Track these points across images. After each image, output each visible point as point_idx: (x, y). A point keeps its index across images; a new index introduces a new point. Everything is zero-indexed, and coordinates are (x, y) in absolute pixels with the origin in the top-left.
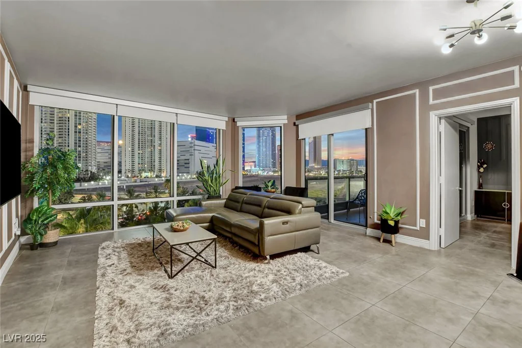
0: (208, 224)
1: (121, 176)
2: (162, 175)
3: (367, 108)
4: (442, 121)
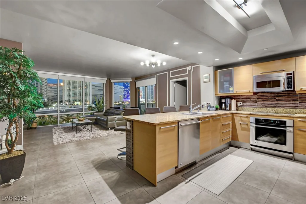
0: (94, 121)
1: (62, 104)
2: (87, 103)
3: (154, 77)
4: (175, 83)
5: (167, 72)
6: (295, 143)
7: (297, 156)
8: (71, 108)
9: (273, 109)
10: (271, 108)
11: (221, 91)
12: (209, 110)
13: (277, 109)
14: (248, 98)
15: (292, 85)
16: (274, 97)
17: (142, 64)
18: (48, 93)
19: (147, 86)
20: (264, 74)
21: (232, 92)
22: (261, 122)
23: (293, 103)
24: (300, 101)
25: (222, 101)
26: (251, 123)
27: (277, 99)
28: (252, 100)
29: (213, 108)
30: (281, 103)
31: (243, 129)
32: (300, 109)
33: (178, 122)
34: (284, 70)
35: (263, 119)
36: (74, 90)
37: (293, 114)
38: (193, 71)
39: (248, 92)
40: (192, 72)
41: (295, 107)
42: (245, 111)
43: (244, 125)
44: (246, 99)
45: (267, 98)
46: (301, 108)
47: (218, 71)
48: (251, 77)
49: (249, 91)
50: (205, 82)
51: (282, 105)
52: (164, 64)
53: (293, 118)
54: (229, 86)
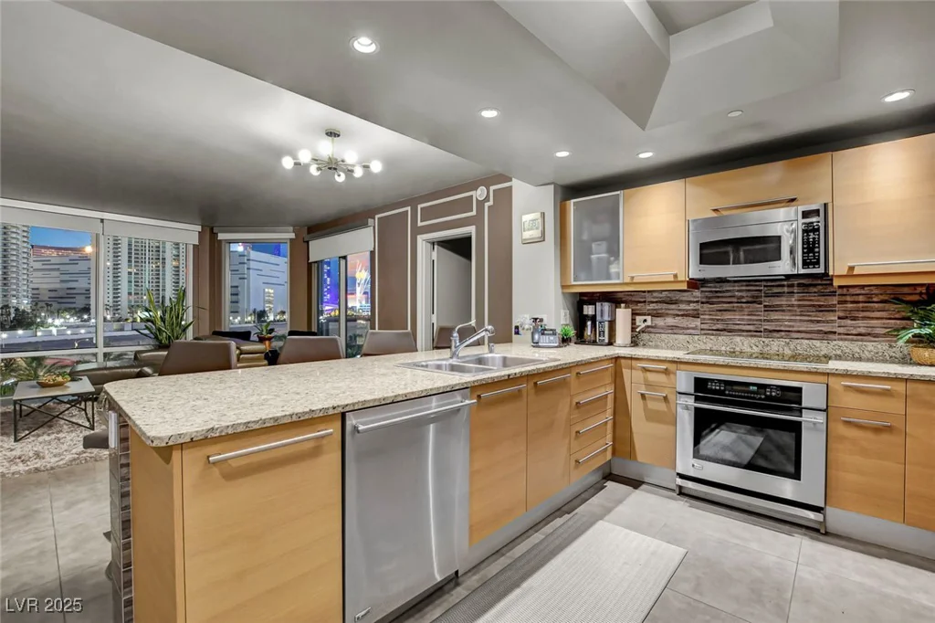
3: (370, 225)
4: (436, 247)
5: (409, 208)
6: (832, 472)
7: (837, 518)
8: (122, 330)
9: (754, 340)
10: (747, 336)
11: (582, 275)
12: (536, 345)
13: (767, 340)
14: (671, 302)
15: (819, 252)
16: (757, 297)
17: (288, 163)
18: (35, 281)
19: (345, 258)
20: (725, 213)
21: (619, 278)
22: (715, 392)
23: (818, 322)
24: (841, 314)
25: (585, 313)
26: (679, 393)
27: (765, 306)
28: (683, 306)
29: (552, 338)
30: (777, 320)
31: (651, 416)
32: (841, 343)
33: (343, 415)
34: (793, 200)
35: (720, 381)
36: (134, 270)
37: (818, 359)
38: (491, 203)
39: (672, 279)
40: (489, 207)
41: (826, 335)
42: (662, 348)
43: (654, 399)
44: (665, 306)
45: (735, 300)
46: (846, 340)
47: (573, 201)
48: (682, 224)
49: (675, 276)
50: (526, 242)
51: (782, 328)
52: (376, 167)
53: (824, 379)
54: (608, 259)
